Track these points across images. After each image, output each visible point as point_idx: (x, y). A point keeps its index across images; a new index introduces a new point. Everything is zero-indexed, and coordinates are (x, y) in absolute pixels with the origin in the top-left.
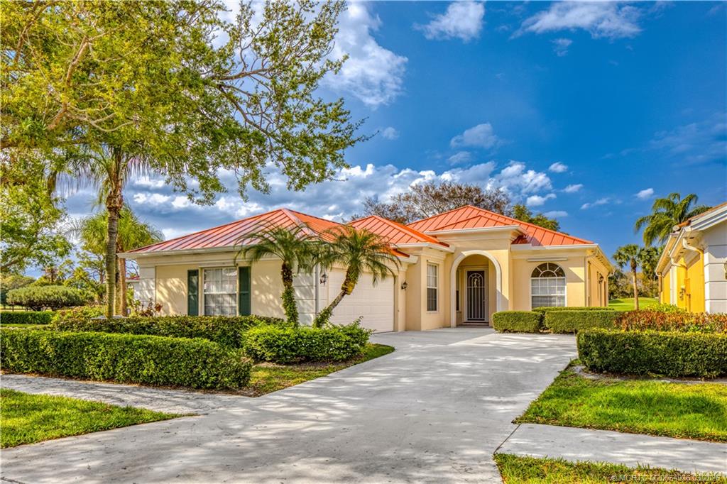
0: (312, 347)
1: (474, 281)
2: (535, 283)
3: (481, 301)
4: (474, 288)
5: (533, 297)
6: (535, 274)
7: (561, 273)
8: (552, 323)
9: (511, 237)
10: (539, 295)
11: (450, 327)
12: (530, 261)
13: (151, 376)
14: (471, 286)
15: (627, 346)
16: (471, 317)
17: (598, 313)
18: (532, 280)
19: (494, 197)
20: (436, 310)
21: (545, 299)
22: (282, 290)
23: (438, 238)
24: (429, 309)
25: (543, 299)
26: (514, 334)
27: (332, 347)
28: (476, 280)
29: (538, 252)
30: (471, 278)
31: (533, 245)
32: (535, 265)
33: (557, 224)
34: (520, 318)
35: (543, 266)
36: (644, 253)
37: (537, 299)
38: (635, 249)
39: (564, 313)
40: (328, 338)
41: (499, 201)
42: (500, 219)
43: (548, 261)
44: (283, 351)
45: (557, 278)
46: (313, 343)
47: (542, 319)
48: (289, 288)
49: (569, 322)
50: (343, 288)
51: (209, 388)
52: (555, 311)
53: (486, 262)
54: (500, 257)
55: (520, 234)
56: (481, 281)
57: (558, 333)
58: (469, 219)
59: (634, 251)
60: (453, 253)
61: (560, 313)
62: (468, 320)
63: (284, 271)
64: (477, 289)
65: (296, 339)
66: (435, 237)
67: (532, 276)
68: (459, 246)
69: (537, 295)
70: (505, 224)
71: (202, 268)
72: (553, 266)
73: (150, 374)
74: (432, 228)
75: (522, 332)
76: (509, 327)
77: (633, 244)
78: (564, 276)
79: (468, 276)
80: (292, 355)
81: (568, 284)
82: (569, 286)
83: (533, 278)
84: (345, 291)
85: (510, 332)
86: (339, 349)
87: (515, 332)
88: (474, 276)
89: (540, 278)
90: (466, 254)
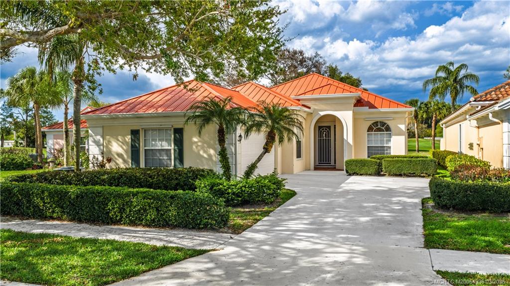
0: (252, 193)
1: (323, 134)
2: (370, 136)
3: (328, 150)
4: (323, 139)
5: (368, 147)
6: (370, 129)
7: (388, 129)
8: (388, 168)
9: (354, 101)
10: (373, 145)
11: (309, 170)
12: (366, 120)
13: (154, 220)
14: (321, 137)
15: (469, 192)
16: (321, 161)
17: (419, 161)
18: (368, 134)
19: (314, 59)
20: (300, 157)
21: (377, 148)
22: (219, 148)
23: (301, 102)
24: (297, 158)
25: (375, 148)
26: (360, 177)
27: (265, 193)
28: (325, 133)
29: (373, 113)
30: (321, 131)
31: (369, 108)
32: (370, 123)
33: (360, 82)
34: (365, 164)
35: (376, 123)
36: (423, 106)
37: (371, 148)
38: (417, 103)
39: (396, 160)
40: (262, 186)
41: (317, 62)
42: (346, 88)
43: (379, 120)
44: (232, 197)
45: (385, 132)
46: (252, 191)
47: (380, 165)
48: (223, 148)
49: (399, 167)
50: (264, 148)
51: (202, 228)
52: (389, 159)
53: (334, 119)
54: (346, 117)
55: (359, 99)
56: (328, 133)
57: (391, 175)
58: (323, 87)
59: (416, 104)
60: (312, 113)
61: (393, 161)
62: (319, 163)
63: (220, 135)
64: (326, 139)
65: (241, 188)
66: (299, 100)
67: (368, 131)
68: (316, 108)
69: (372, 145)
70: (351, 92)
71: (142, 129)
72: (383, 124)
73: (152, 218)
74: (295, 92)
75: (366, 174)
76: (357, 170)
77: (415, 99)
78: (391, 131)
79: (319, 130)
80: (238, 200)
81: (393, 137)
82: (394, 139)
83: (368, 133)
84: (266, 150)
85: (357, 174)
86: (269, 194)
87: (361, 175)
88: (323, 129)
89: (373, 133)
90: (322, 113)
